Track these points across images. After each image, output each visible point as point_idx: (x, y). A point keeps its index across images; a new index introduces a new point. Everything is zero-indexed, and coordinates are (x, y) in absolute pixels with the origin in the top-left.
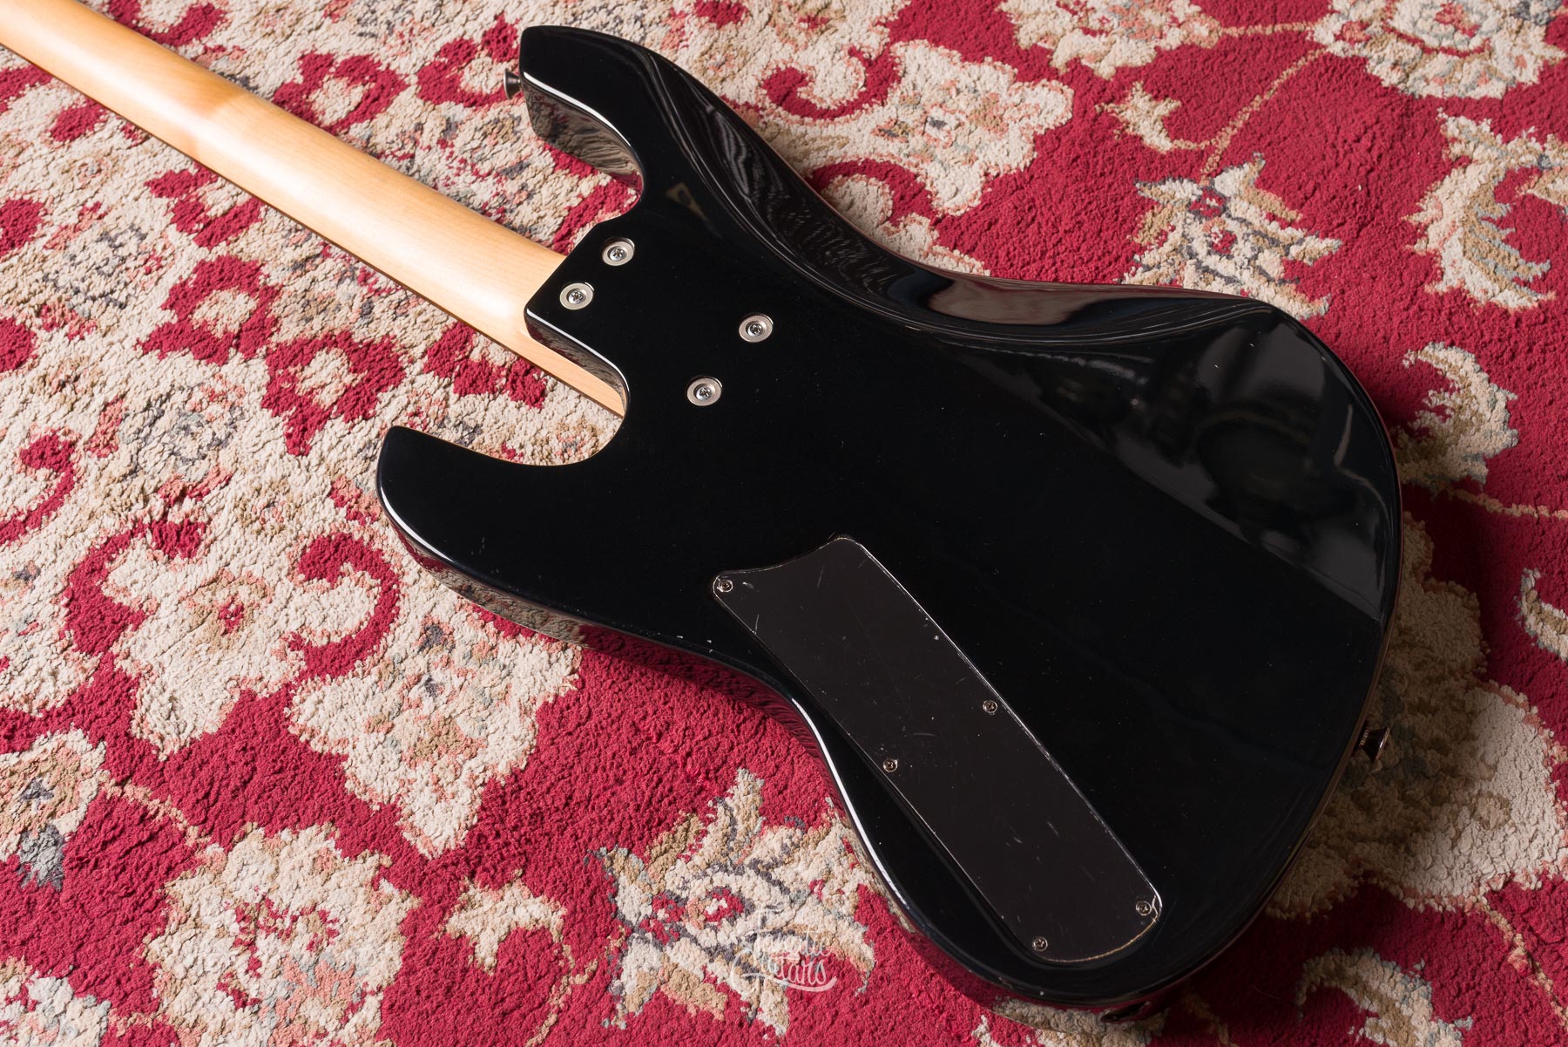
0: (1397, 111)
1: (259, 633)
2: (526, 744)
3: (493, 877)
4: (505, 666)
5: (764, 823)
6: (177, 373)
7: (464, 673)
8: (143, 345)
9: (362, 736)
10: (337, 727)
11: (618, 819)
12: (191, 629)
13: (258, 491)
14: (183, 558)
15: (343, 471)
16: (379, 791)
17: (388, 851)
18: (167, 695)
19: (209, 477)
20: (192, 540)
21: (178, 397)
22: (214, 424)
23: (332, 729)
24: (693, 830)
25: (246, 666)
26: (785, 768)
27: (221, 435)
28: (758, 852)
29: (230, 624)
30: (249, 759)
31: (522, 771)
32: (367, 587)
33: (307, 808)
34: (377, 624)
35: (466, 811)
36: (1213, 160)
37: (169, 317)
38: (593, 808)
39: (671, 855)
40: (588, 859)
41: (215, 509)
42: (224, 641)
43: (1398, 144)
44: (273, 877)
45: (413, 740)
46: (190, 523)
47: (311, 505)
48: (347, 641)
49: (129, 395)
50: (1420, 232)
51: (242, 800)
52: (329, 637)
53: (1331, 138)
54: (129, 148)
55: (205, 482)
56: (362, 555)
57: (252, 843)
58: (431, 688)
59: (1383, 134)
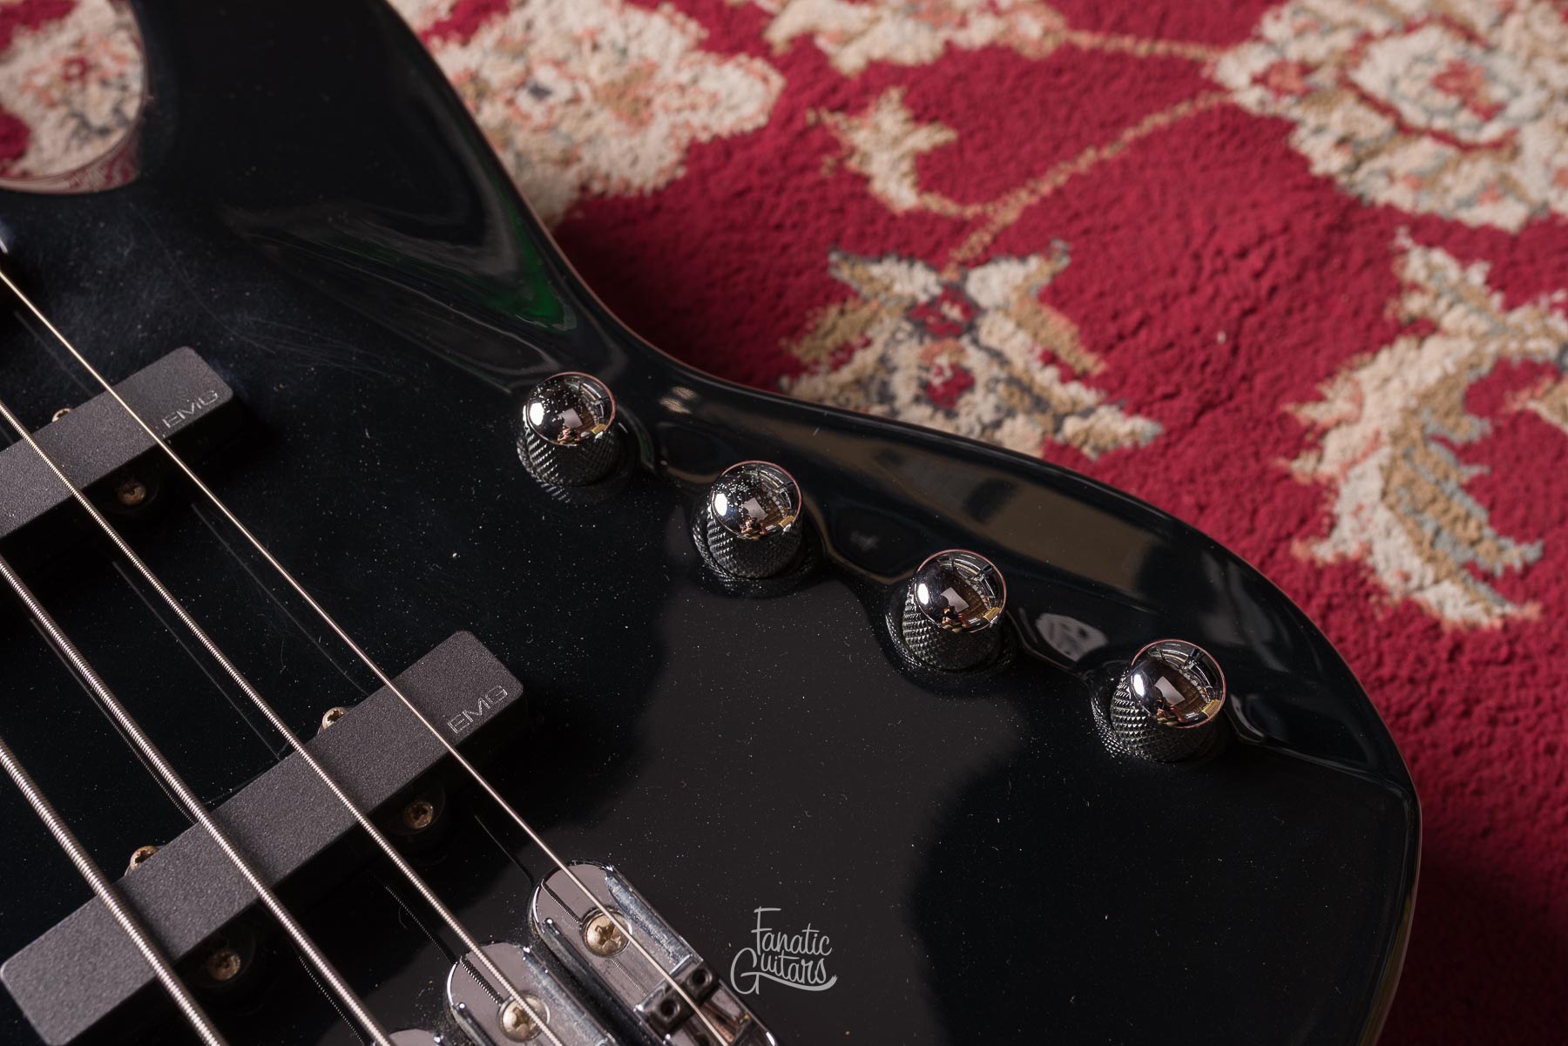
0: (1324, 219)
36: (978, 240)
43: (1311, 276)
50: (1310, 439)
53: (1197, 242)
59: (1288, 253)
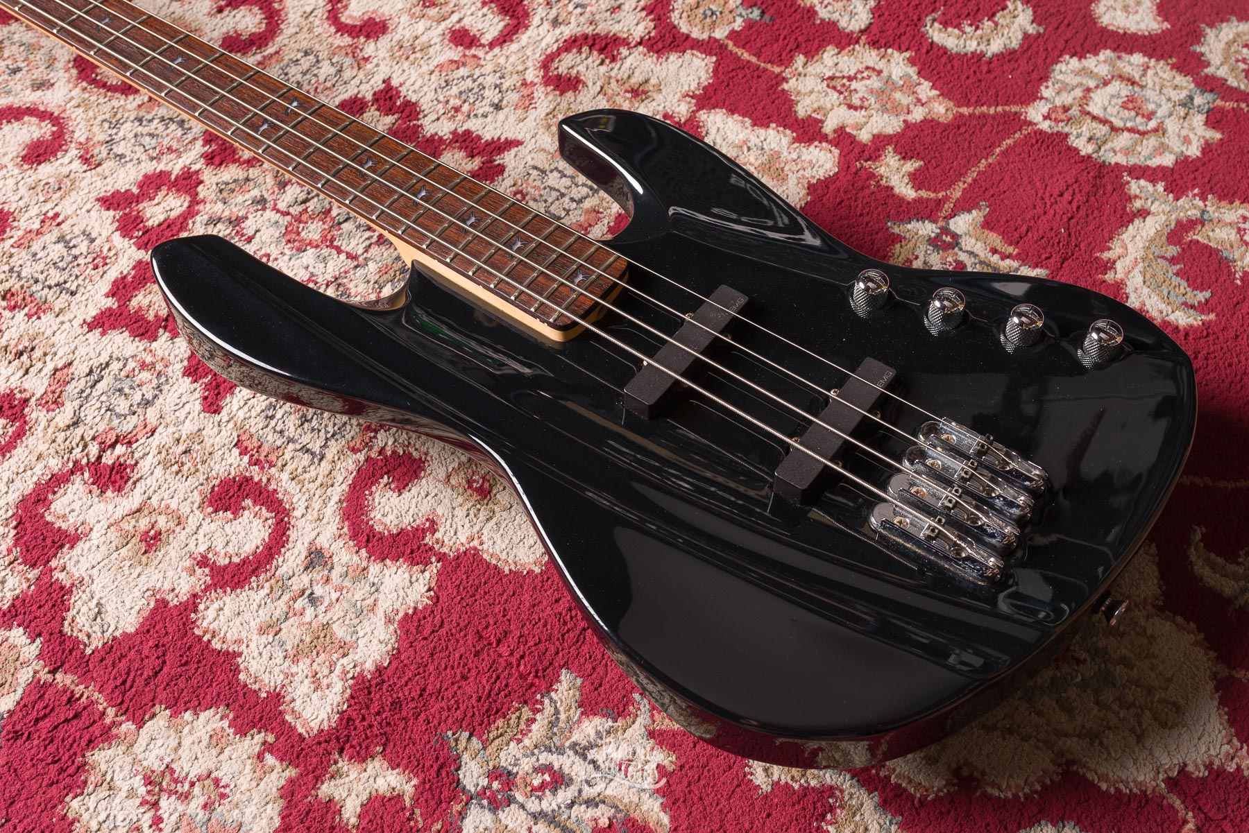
0: (1092, 174)
1: (173, 554)
2: (390, 646)
3: (358, 753)
4: (374, 584)
5: (582, 713)
6: (115, 347)
7: (340, 589)
8: (89, 324)
9: (255, 637)
10: (234, 630)
11: (462, 708)
12: (117, 549)
13: (178, 440)
14: (113, 492)
15: (247, 427)
16: (267, 681)
17: (272, 731)
18: (95, 602)
19: (137, 429)
20: (122, 478)
21: (115, 366)
22: (144, 388)
23: (230, 632)
24: (524, 717)
25: (161, 579)
26: (600, 670)
27: (149, 396)
28: (576, 737)
29: (149, 546)
30: (160, 654)
31: (386, 668)
32: (263, 519)
33: (206, 694)
34: (270, 548)
35: (338, 699)
36: (948, 206)
37: (111, 303)
38: (443, 699)
39: (507, 737)
40: (437, 740)
41: (141, 454)
42: (144, 559)
43: (1093, 199)
44: (176, 750)
45: (296, 641)
46: (120, 465)
47: (220, 453)
48: (245, 561)
49: (75, 363)
50: (1109, 265)
51: (153, 687)
52: (230, 558)
53: (1040, 193)
54: (85, 172)
55: (134, 433)
56: (260, 494)
57: (159, 722)
58: (313, 600)
59: (1080, 191)
